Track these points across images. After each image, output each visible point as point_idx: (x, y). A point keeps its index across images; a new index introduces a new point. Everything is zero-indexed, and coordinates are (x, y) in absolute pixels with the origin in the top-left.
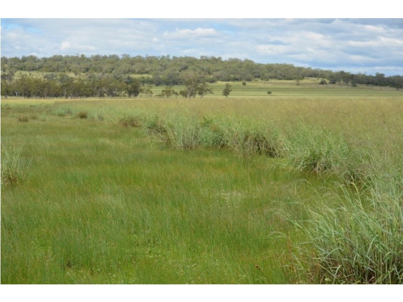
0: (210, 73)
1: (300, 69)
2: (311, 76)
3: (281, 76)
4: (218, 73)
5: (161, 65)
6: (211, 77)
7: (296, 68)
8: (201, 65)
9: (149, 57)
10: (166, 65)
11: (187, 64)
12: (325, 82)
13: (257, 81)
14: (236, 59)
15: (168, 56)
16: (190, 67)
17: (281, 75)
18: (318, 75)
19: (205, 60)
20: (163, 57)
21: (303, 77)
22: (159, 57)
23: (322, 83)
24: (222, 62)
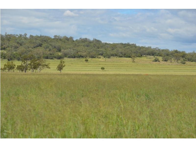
0: (60, 51)
1: (140, 48)
2: (149, 54)
4: (66, 51)
5: (18, 43)
6: (60, 54)
7: (137, 47)
8: (53, 44)
9: (8, 35)
10: (23, 42)
11: (41, 42)
12: (158, 60)
13: (100, 58)
14: (86, 39)
15: (26, 35)
16: (44, 45)
17: (121, 53)
18: (155, 53)
19: (57, 39)
20: (21, 36)
21: (141, 55)
22: (17, 35)
23: (156, 61)
24: (74, 41)
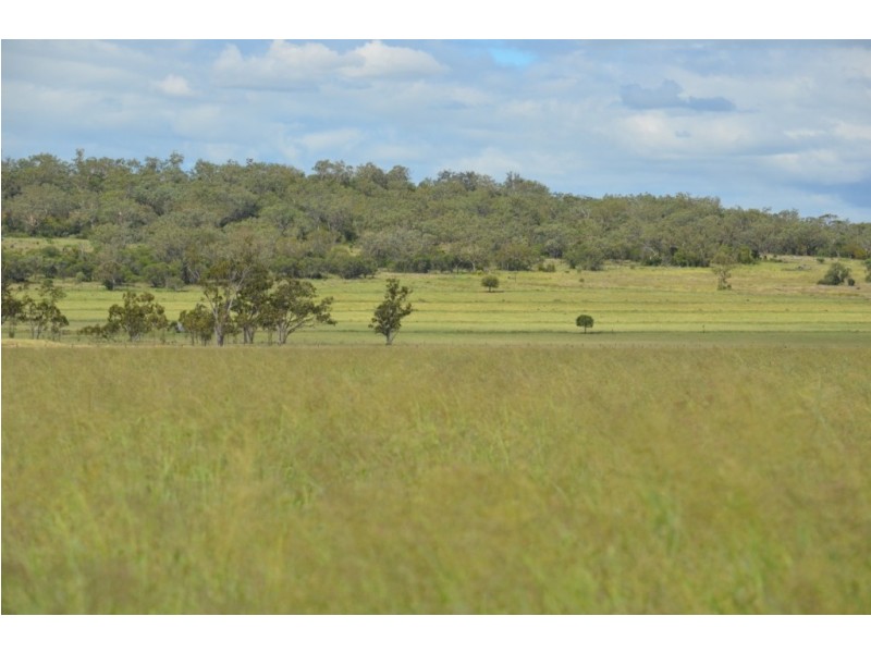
0: (350, 237)
1: (746, 218)
2: (791, 248)
3: (658, 249)
4: (384, 237)
5: (141, 200)
6: (355, 252)
7: (730, 212)
8: (314, 203)
9: (93, 163)
10: (164, 198)
11: (255, 197)
12: (845, 275)
13: (551, 269)
14: (470, 175)
15: (176, 160)
16: (267, 210)
17: (656, 244)
18: (822, 244)
19: (332, 179)
20: (153, 164)
21: (756, 255)
22: (134, 163)
23: (835, 279)
24: (411, 188)
